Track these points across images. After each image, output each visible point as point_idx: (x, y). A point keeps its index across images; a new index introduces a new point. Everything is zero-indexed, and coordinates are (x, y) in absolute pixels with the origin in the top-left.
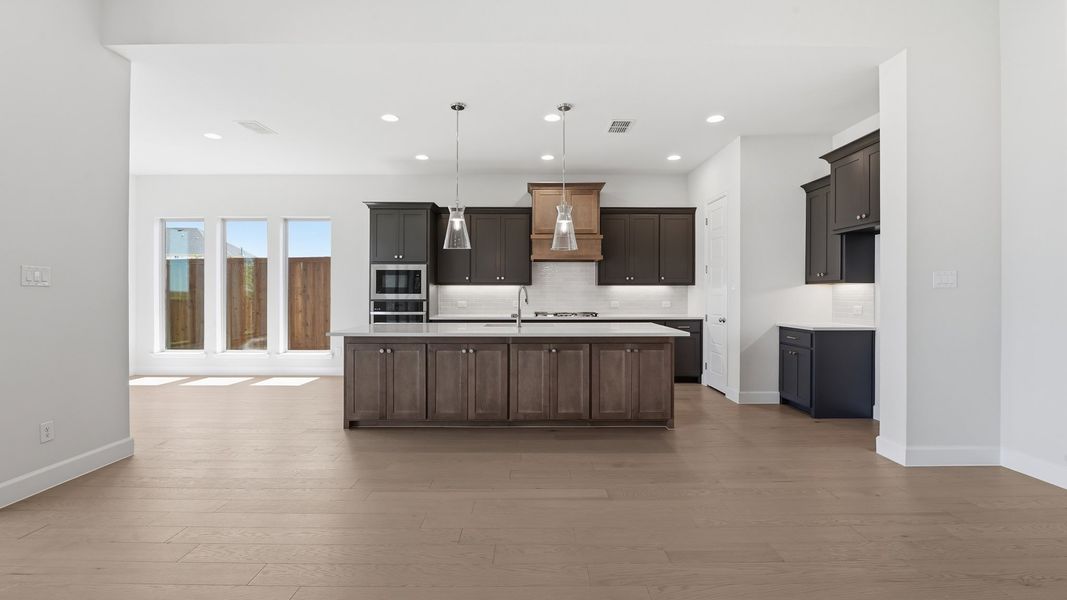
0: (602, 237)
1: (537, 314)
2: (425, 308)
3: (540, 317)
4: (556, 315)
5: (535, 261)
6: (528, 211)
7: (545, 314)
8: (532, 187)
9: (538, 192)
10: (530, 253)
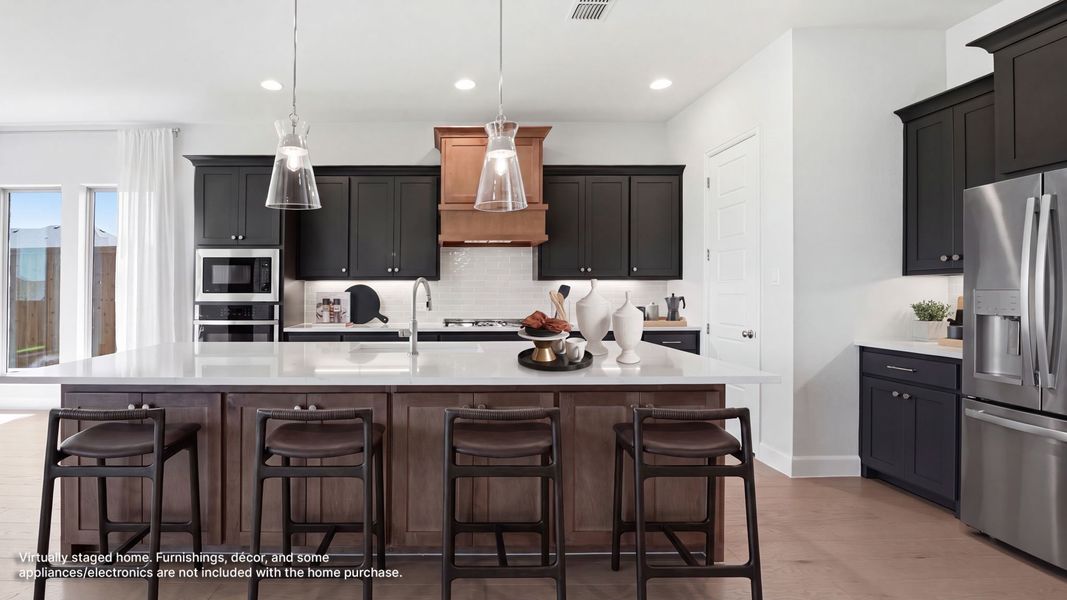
0: (546, 207)
1: (447, 323)
2: (277, 316)
3: (453, 328)
4: (476, 323)
5: (447, 244)
6: (435, 171)
7: (459, 322)
8: (442, 133)
9: (451, 143)
10: (438, 232)
